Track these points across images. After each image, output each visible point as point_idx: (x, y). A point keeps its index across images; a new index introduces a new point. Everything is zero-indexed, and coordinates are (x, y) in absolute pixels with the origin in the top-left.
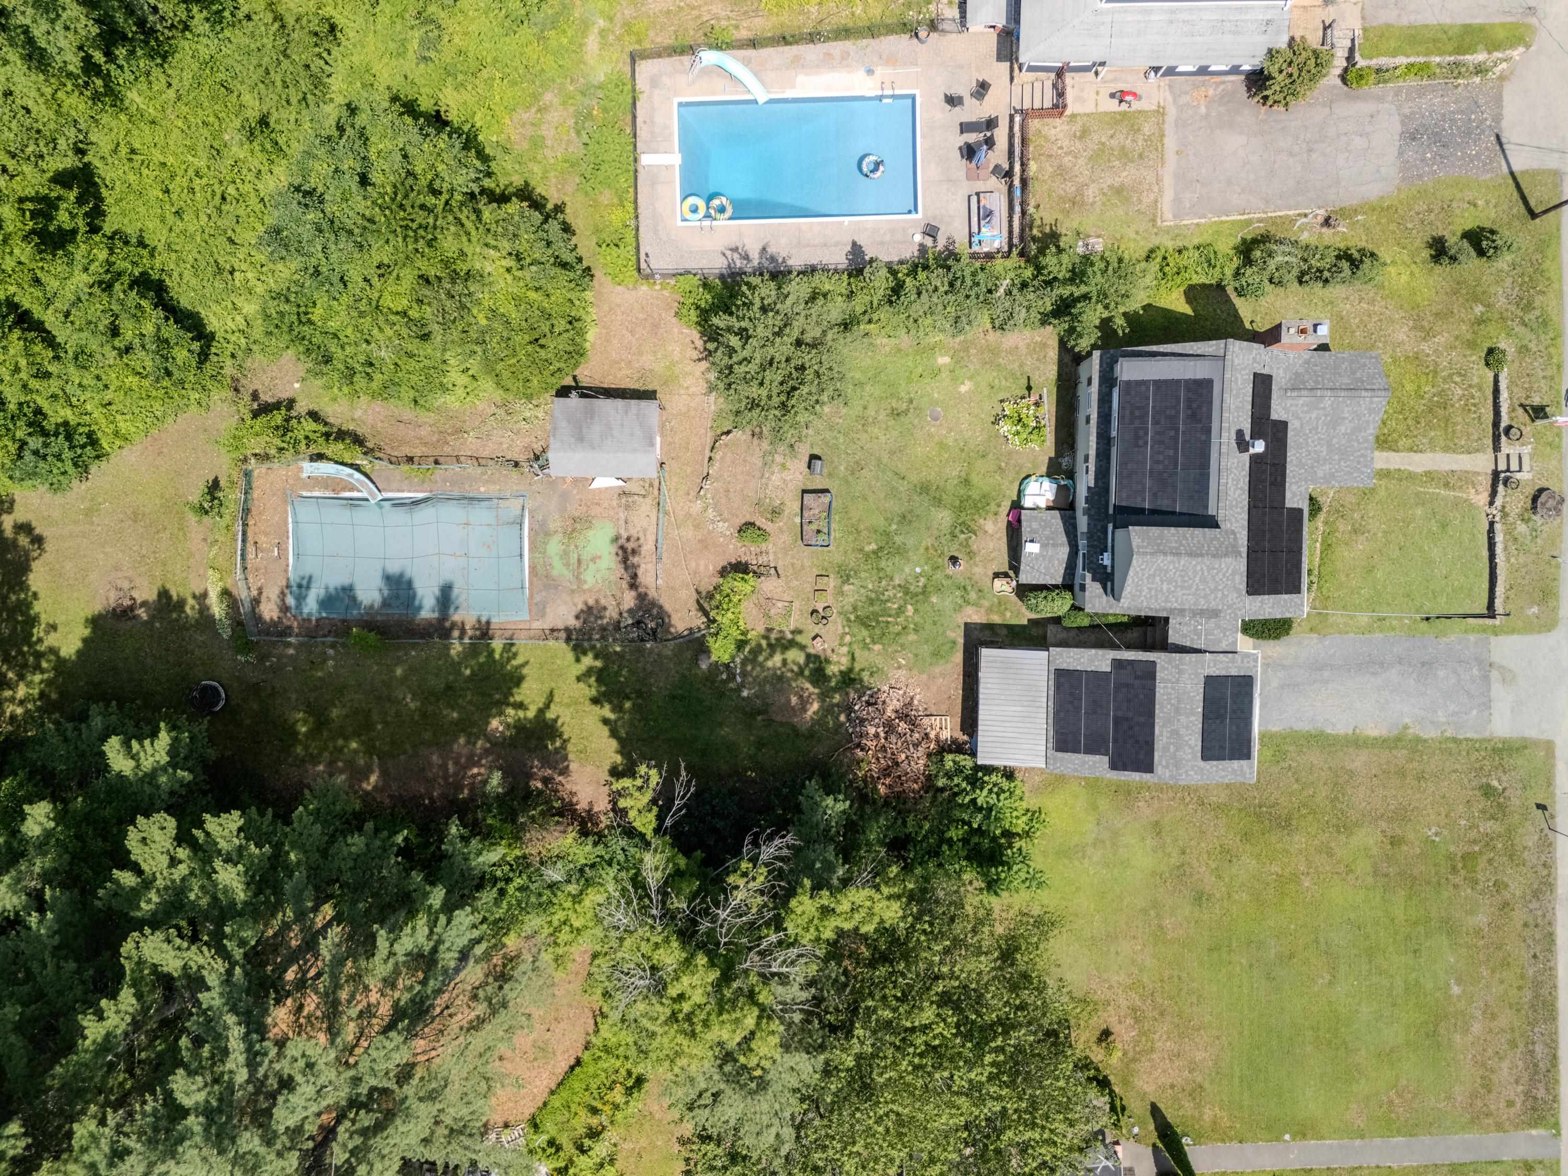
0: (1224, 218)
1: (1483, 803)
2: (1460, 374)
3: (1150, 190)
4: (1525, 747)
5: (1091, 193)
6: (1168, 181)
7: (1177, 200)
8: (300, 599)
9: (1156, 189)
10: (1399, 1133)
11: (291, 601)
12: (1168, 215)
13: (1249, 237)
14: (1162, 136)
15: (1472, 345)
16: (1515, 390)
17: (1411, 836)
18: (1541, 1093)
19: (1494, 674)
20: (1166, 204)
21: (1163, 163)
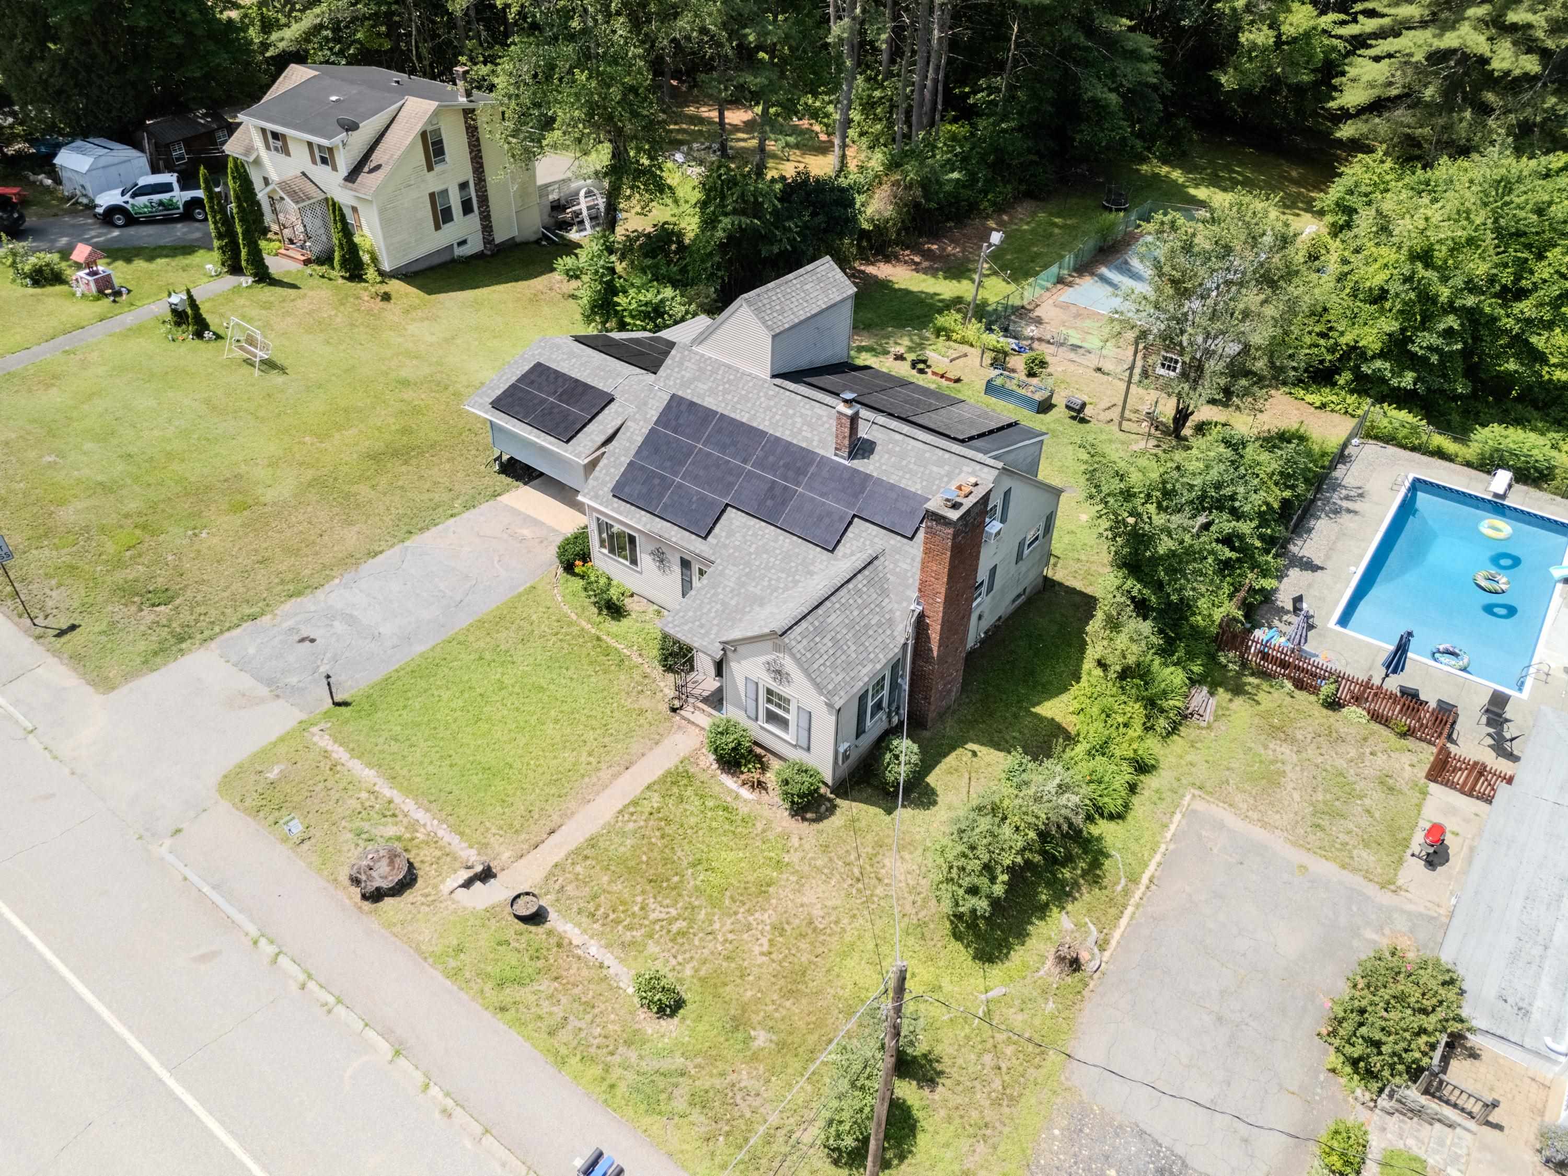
0: (1158, 857)
2: (682, 933)
3: (1255, 808)
4: (145, 662)
5: (1286, 751)
6: (1258, 833)
7: (1221, 826)
9: (1255, 815)
12: (1199, 805)
13: (1107, 863)
14: (1343, 867)
16: (585, 972)
17: (225, 518)
19: (263, 691)
20: (1220, 812)
21: (1294, 844)
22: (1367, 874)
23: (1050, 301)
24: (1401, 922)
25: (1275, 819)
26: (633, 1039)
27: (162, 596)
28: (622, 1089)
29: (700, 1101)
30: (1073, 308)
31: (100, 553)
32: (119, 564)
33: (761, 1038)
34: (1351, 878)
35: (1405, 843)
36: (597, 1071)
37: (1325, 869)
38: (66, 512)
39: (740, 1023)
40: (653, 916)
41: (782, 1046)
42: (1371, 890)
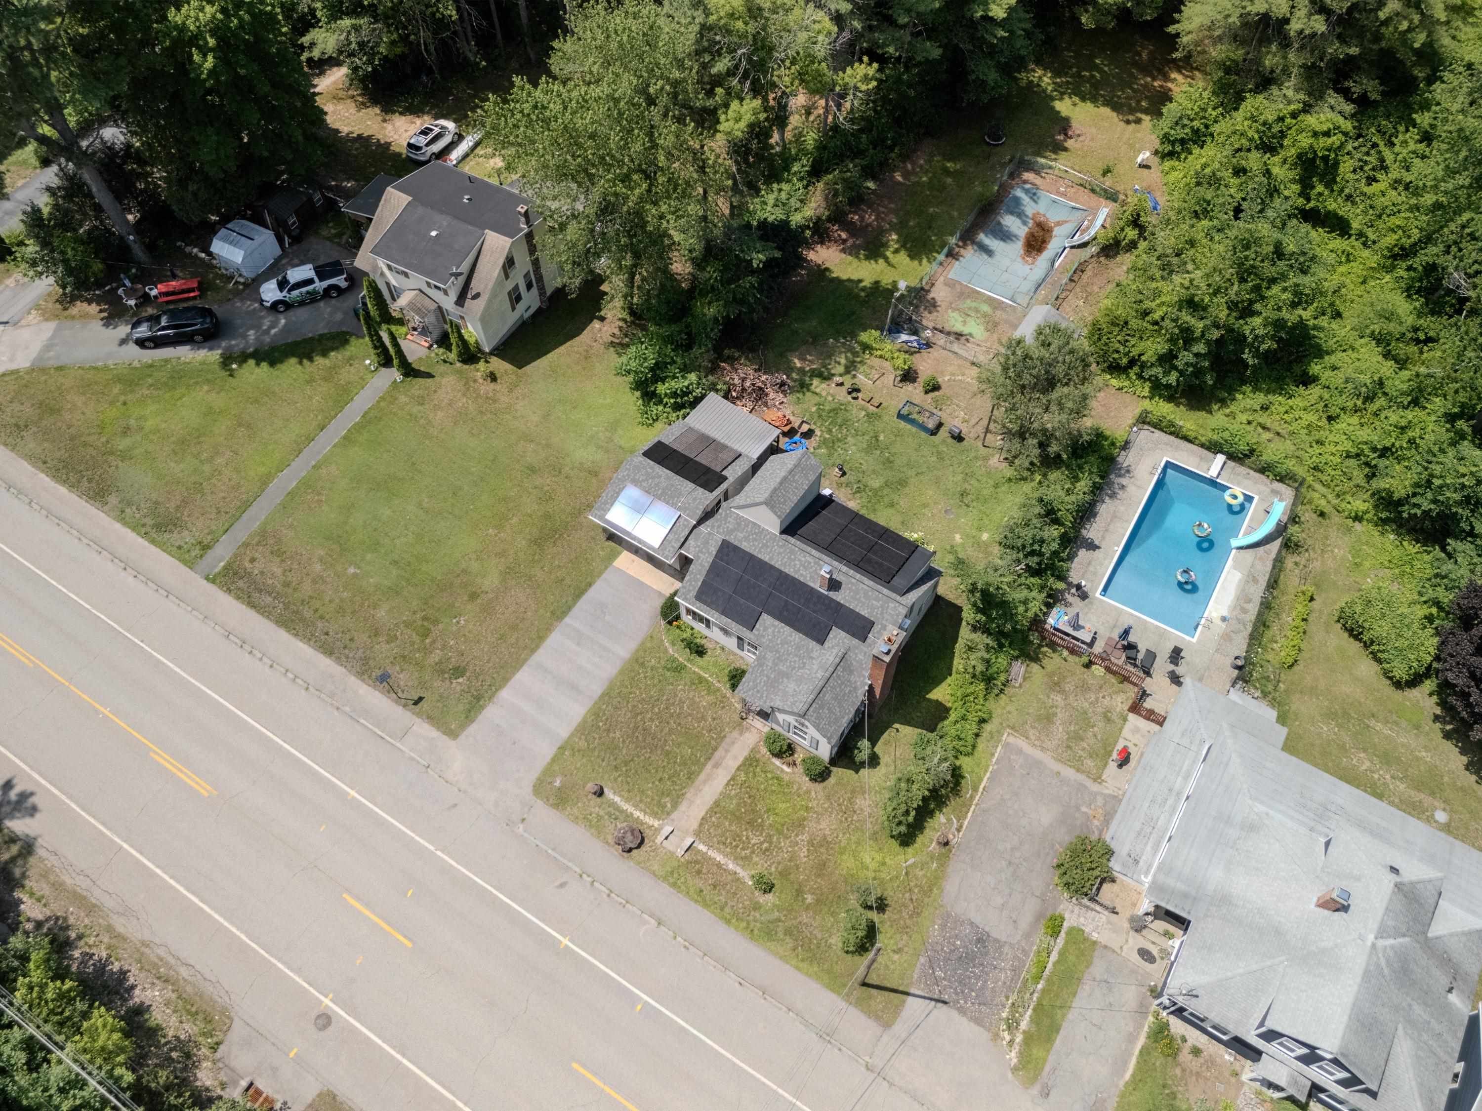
0: (988, 774)
1: (454, 663)
2: (767, 850)
3: (1039, 739)
4: (467, 717)
5: (1058, 699)
6: (1038, 754)
7: (1020, 752)
8: (1027, 191)
9: (1038, 743)
11: (1027, 186)
12: (1011, 740)
13: (963, 782)
14: (1078, 770)
15: (784, 874)
16: (730, 877)
17: (469, 607)
18: (241, 583)
20: (1021, 743)
21: (1055, 759)
22: (1088, 774)
23: (942, 279)
24: (1100, 801)
25: (1048, 744)
26: (757, 907)
27: (458, 672)
28: (756, 932)
29: (788, 932)
30: (958, 286)
31: (413, 644)
32: (426, 651)
33: (809, 899)
34: (1081, 777)
35: (1110, 754)
36: (744, 924)
37: (1069, 773)
38: (381, 614)
39: (799, 892)
40: (753, 842)
41: (818, 901)
42: (1089, 783)
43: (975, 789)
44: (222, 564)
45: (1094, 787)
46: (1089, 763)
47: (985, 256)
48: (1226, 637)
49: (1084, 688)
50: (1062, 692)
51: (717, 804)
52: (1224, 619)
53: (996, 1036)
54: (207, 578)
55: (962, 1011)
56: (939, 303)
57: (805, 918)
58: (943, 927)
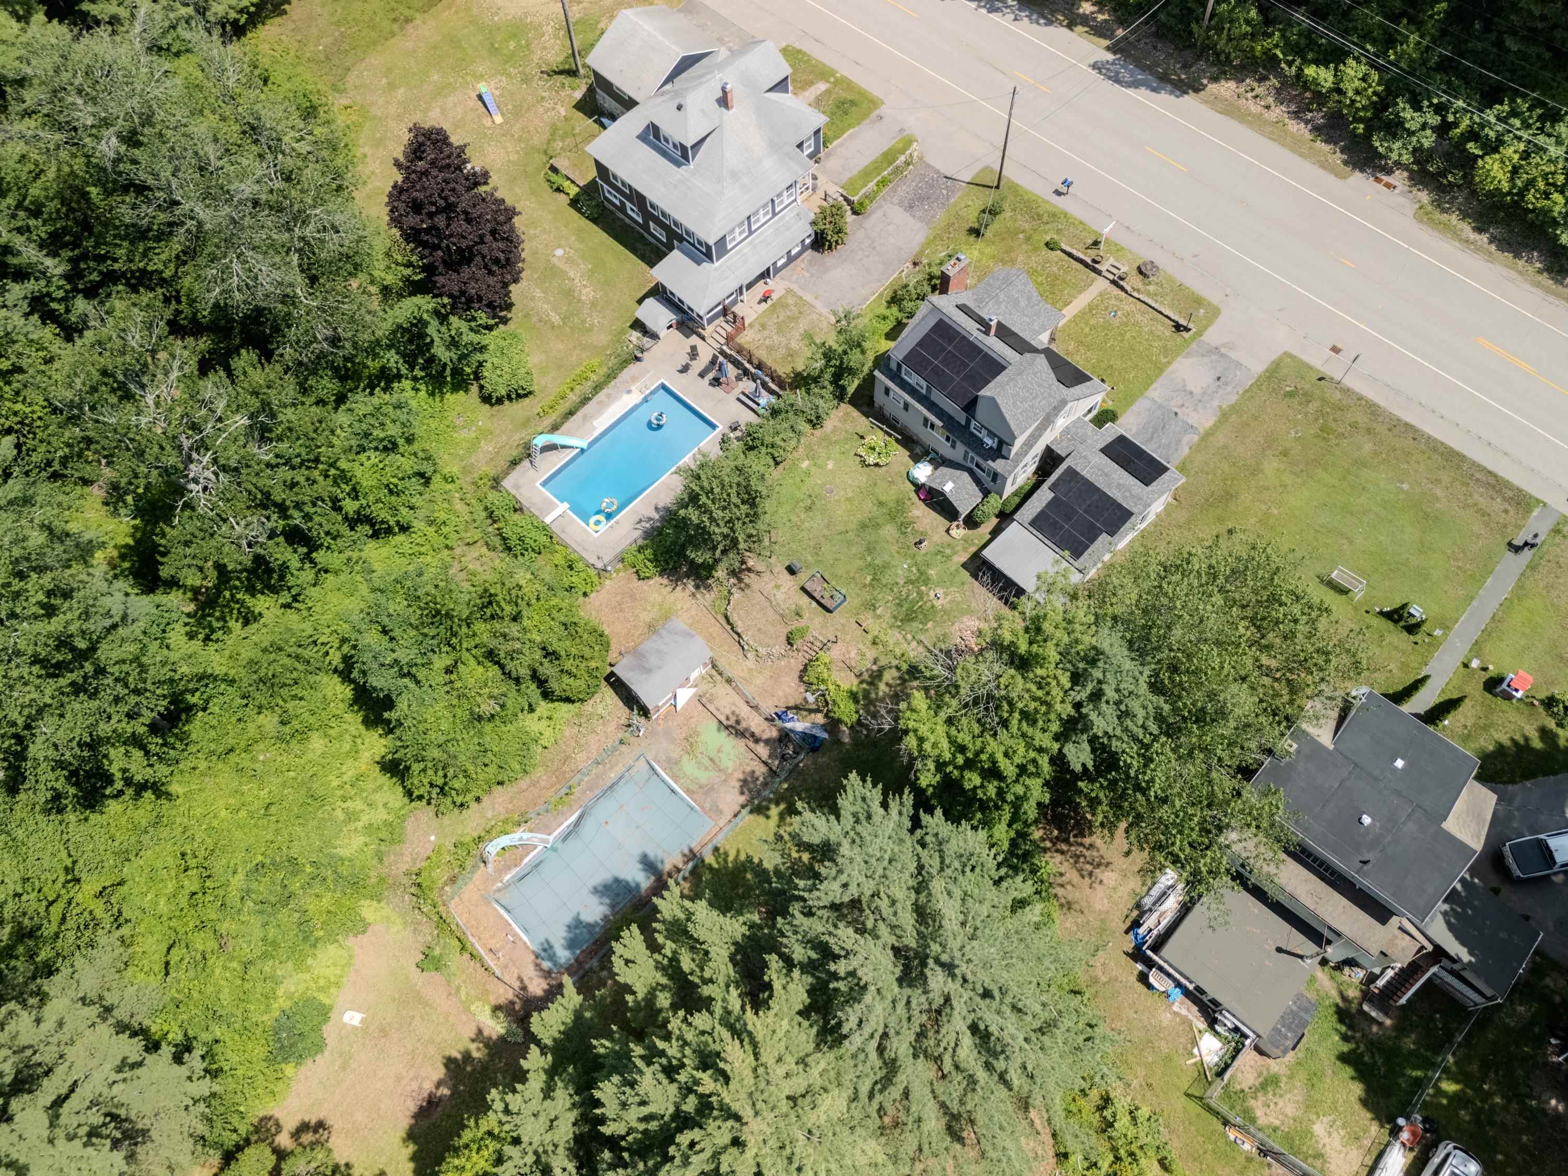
1: (1296, 401)
2: (1046, 263)
4: (1278, 364)
6: (825, 311)
9: (823, 319)
10: (1485, 578)
14: (801, 298)
15: (1035, 249)
18: (1510, 494)
21: (813, 307)
22: (794, 295)
23: (722, 823)
24: (794, 278)
25: (815, 317)
27: (1290, 395)
28: (1063, 217)
30: (707, 805)
31: (1335, 420)
32: (1320, 413)
33: (1021, 236)
34: (800, 293)
36: (1070, 221)
37: (808, 297)
38: (1368, 447)
39: (1028, 239)
41: (1015, 234)
43: (881, 295)
44: (1535, 514)
45: (795, 287)
46: (790, 301)
47: (652, 855)
48: (634, 379)
49: (770, 349)
50: (788, 348)
51: (1080, 292)
52: (629, 392)
53: (921, 158)
54: (1545, 505)
55: (938, 172)
56: (738, 784)
57: (1027, 226)
58: (933, 216)
